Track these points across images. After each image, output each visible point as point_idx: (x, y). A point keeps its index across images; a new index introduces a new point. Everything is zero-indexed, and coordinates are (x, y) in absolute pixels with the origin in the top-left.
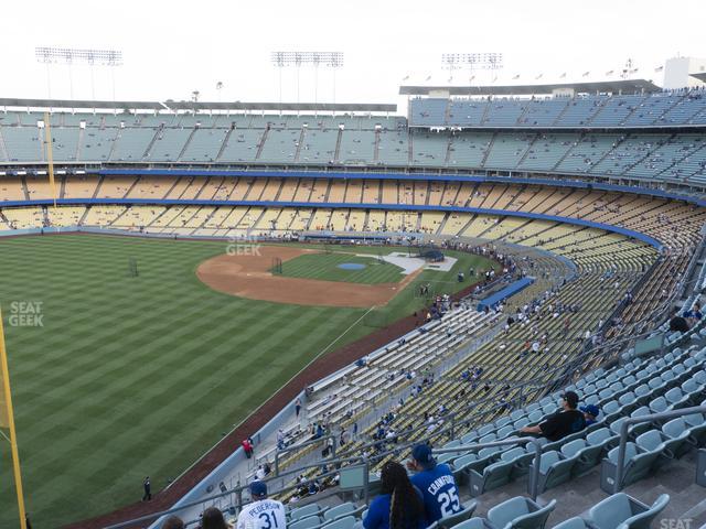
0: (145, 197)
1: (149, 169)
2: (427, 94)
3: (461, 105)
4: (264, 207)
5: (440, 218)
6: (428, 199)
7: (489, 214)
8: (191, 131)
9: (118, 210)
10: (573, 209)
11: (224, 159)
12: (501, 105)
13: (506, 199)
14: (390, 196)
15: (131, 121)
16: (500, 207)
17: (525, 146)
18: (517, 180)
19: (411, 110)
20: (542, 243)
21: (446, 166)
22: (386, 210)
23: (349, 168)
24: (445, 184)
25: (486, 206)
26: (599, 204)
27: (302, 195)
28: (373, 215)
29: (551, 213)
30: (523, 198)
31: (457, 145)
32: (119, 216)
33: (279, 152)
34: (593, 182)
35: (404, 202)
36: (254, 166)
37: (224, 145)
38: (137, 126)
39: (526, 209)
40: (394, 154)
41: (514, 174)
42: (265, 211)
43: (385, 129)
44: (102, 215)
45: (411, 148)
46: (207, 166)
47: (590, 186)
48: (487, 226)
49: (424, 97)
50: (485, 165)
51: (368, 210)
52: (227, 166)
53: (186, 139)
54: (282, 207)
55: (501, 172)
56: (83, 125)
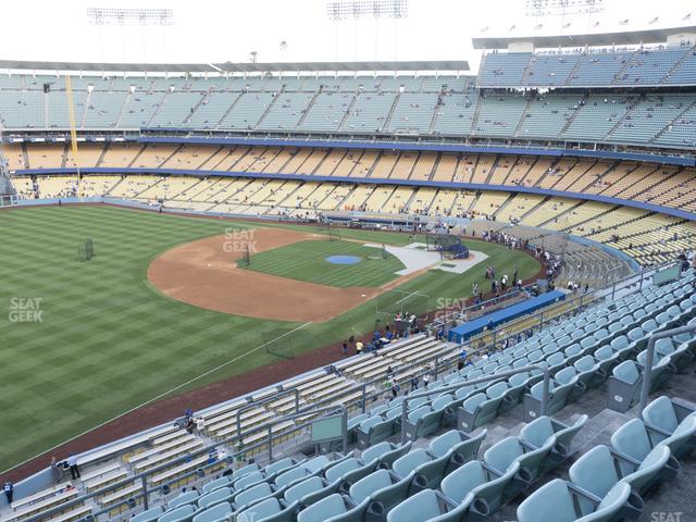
0: (180, 168)
1: (187, 137)
2: (507, 47)
3: (546, 60)
4: (302, 181)
5: (501, 199)
6: (490, 176)
7: (563, 197)
8: (237, 95)
9: (151, 180)
10: (673, 194)
11: (263, 127)
12: (597, 59)
13: (590, 177)
14: (445, 172)
15: (181, 85)
16: (576, 189)
17: (621, 110)
18: (604, 155)
19: (482, 68)
20: (616, 239)
21: (516, 136)
22: (438, 188)
23: (400, 137)
24: (518, 159)
25: (560, 187)
27: (345, 168)
28: (421, 194)
29: (642, 198)
30: (610, 177)
31: (536, 110)
32: (149, 187)
33: (325, 118)
35: (461, 180)
36: (296, 135)
37: (267, 111)
38: (185, 90)
39: (609, 193)
40: (455, 121)
41: (601, 146)
42: (301, 185)
43: (452, 91)
44: (133, 186)
45: (476, 114)
46: (246, 134)
48: (555, 213)
49: (501, 51)
50: (564, 135)
51: (417, 188)
52: (266, 134)
53: (230, 104)
54: (321, 182)
55: (584, 145)
56: (133, 89)
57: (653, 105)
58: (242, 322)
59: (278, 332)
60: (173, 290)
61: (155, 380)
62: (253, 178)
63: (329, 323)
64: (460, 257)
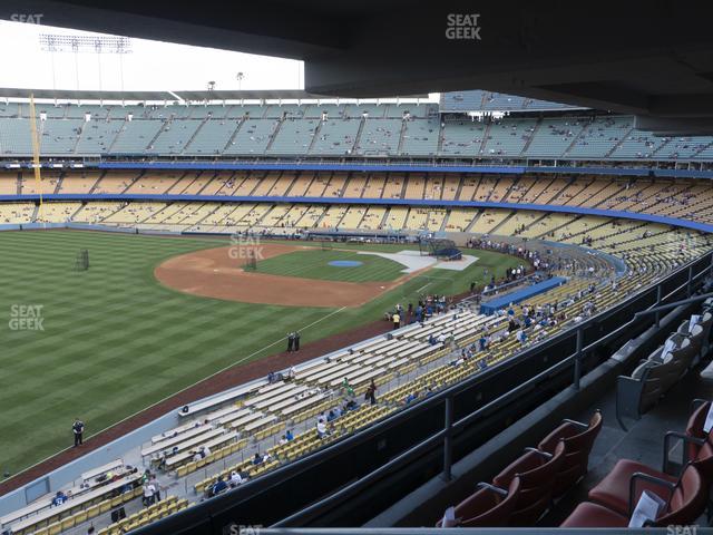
0: (144, 193)
1: (152, 162)
4: (273, 203)
5: (471, 215)
6: (458, 194)
7: (528, 210)
8: (200, 122)
9: (115, 206)
11: (231, 151)
13: (552, 192)
14: (415, 191)
15: (140, 113)
16: (543, 201)
17: (576, 130)
18: (564, 170)
21: (482, 156)
22: (408, 206)
23: (370, 159)
24: (481, 178)
25: (525, 202)
26: (664, 195)
27: (317, 190)
28: (393, 212)
30: (571, 191)
31: (495, 132)
32: (114, 213)
33: (292, 143)
34: (656, 169)
35: (431, 197)
36: (264, 158)
37: (233, 136)
38: (144, 117)
40: (421, 144)
41: (561, 162)
43: (414, 117)
44: (97, 212)
45: (441, 137)
46: (213, 158)
47: (652, 173)
50: (525, 154)
51: (388, 206)
52: (234, 158)
53: (194, 131)
54: (294, 203)
55: (544, 162)
56: (88, 117)
57: (602, 126)
58: (280, 309)
59: (318, 315)
60: (193, 289)
61: (222, 352)
62: (223, 202)
63: (363, 306)
64: (454, 259)
